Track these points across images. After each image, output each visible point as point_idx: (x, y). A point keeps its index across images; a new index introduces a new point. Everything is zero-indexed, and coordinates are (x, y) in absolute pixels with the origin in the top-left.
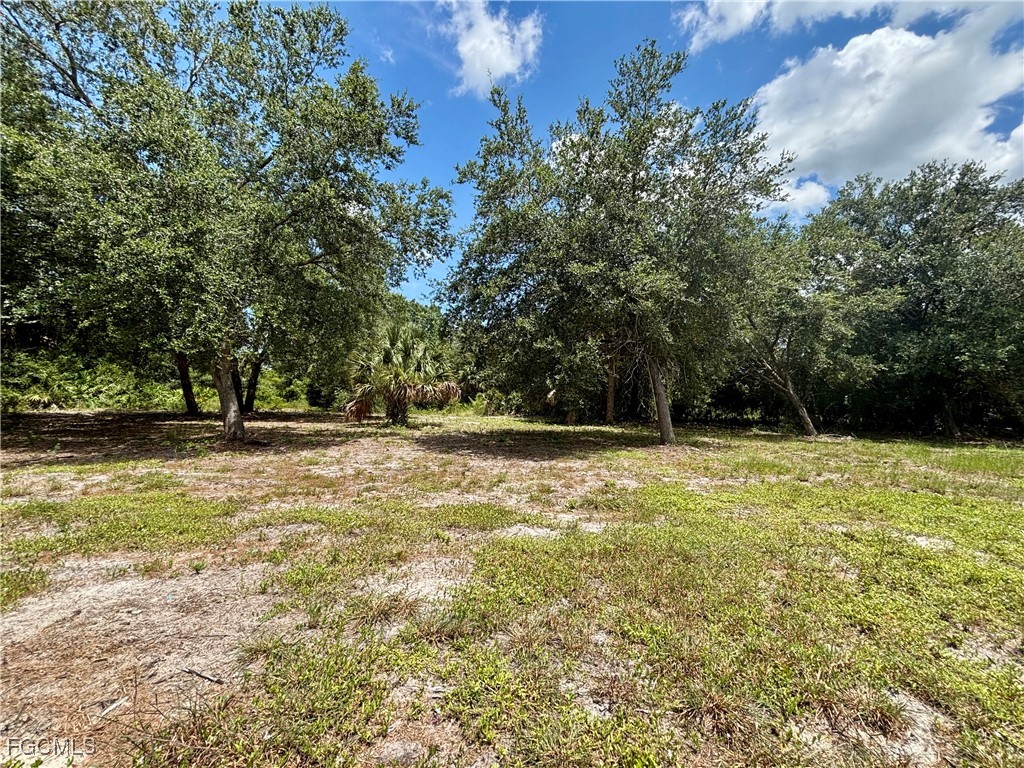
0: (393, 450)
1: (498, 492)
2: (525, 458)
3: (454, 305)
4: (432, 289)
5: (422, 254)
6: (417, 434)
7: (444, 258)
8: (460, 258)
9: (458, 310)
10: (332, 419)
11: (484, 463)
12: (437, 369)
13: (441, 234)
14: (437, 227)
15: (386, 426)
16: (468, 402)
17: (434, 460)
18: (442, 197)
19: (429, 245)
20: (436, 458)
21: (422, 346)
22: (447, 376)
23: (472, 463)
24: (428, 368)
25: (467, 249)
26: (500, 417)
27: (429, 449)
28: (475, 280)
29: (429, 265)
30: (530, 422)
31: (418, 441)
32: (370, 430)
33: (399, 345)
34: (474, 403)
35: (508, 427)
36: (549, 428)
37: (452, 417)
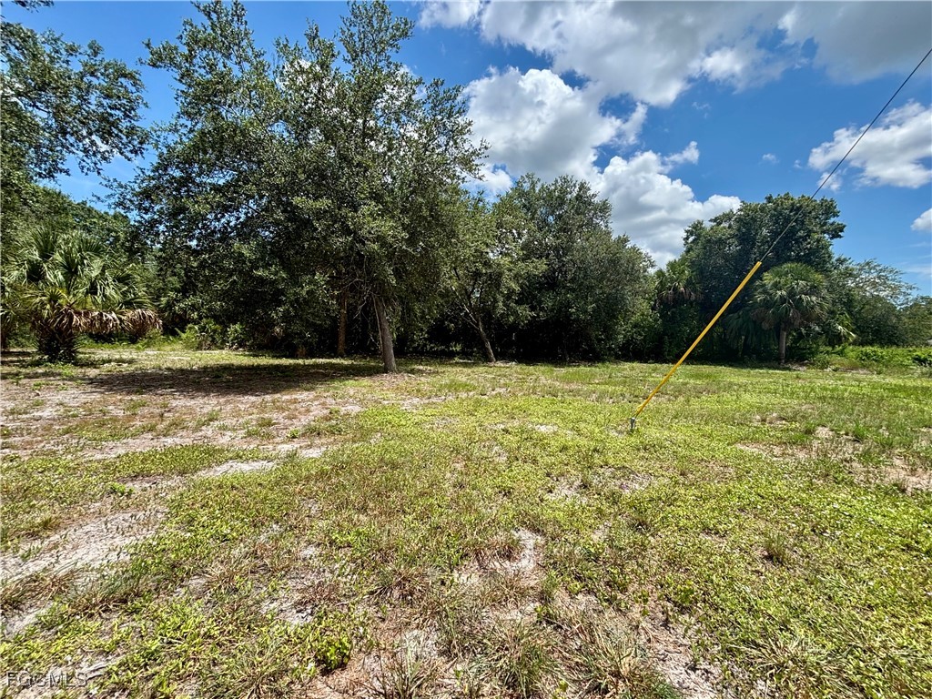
0: (44, 395)
1: (208, 431)
2: (245, 393)
3: (146, 217)
4: (110, 192)
5: (93, 143)
6: (92, 372)
7: (130, 155)
8: (156, 160)
9: (153, 223)
11: (192, 402)
12: (124, 294)
13: (124, 124)
14: (117, 112)
15: (38, 364)
16: (175, 334)
17: (117, 405)
18: (125, 76)
19: (106, 135)
20: (121, 400)
21: (98, 263)
22: (141, 303)
23: (174, 403)
24: (109, 291)
25: (165, 151)
26: (218, 352)
27: (111, 390)
28: (178, 190)
29: (105, 159)
30: (254, 356)
31: (92, 381)
33: (58, 257)
34: (184, 336)
35: (227, 362)
36: (276, 362)
37: (150, 352)
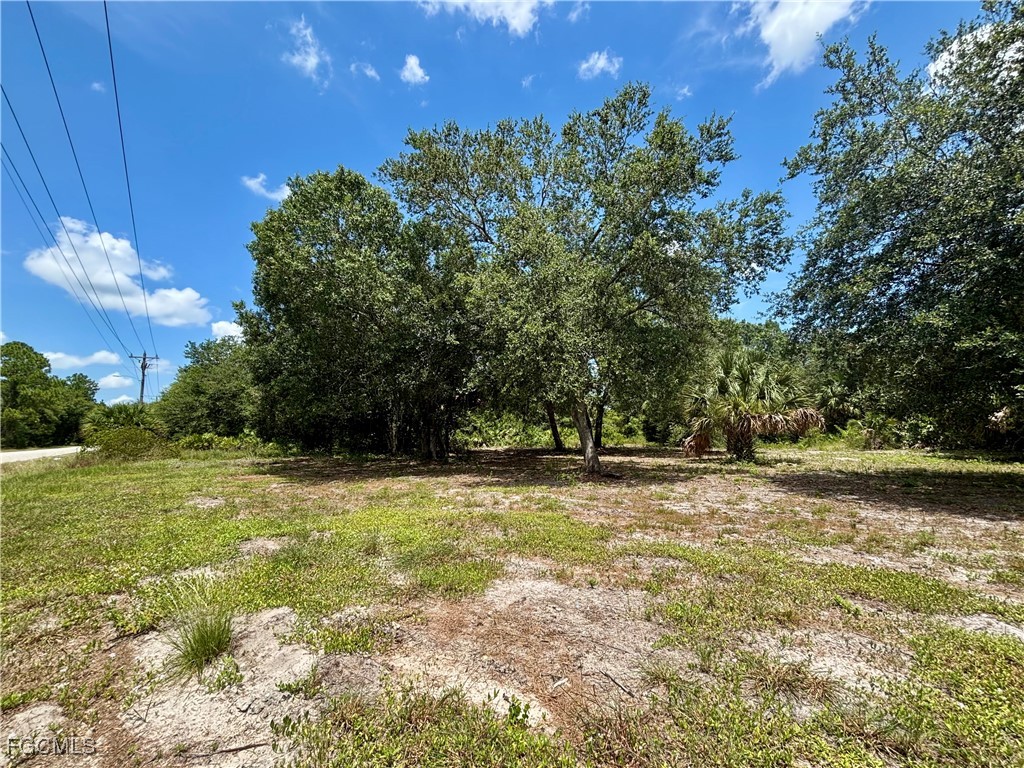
0: (745, 490)
3: (803, 317)
4: (769, 305)
5: (753, 270)
6: (771, 471)
7: (780, 267)
9: (809, 321)
10: (672, 454)
12: (786, 394)
13: (774, 241)
14: (767, 235)
15: (730, 462)
16: (834, 431)
17: (804, 506)
18: (769, 201)
19: (760, 258)
20: (805, 502)
21: (762, 370)
22: (801, 402)
24: (774, 395)
27: (792, 491)
29: (761, 279)
31: (774, 480)
32: (713, 466)
33: (735, 372)
34: (845, 433)
37: (813, 451)
